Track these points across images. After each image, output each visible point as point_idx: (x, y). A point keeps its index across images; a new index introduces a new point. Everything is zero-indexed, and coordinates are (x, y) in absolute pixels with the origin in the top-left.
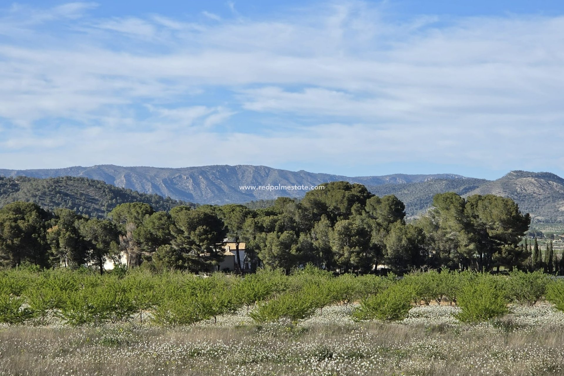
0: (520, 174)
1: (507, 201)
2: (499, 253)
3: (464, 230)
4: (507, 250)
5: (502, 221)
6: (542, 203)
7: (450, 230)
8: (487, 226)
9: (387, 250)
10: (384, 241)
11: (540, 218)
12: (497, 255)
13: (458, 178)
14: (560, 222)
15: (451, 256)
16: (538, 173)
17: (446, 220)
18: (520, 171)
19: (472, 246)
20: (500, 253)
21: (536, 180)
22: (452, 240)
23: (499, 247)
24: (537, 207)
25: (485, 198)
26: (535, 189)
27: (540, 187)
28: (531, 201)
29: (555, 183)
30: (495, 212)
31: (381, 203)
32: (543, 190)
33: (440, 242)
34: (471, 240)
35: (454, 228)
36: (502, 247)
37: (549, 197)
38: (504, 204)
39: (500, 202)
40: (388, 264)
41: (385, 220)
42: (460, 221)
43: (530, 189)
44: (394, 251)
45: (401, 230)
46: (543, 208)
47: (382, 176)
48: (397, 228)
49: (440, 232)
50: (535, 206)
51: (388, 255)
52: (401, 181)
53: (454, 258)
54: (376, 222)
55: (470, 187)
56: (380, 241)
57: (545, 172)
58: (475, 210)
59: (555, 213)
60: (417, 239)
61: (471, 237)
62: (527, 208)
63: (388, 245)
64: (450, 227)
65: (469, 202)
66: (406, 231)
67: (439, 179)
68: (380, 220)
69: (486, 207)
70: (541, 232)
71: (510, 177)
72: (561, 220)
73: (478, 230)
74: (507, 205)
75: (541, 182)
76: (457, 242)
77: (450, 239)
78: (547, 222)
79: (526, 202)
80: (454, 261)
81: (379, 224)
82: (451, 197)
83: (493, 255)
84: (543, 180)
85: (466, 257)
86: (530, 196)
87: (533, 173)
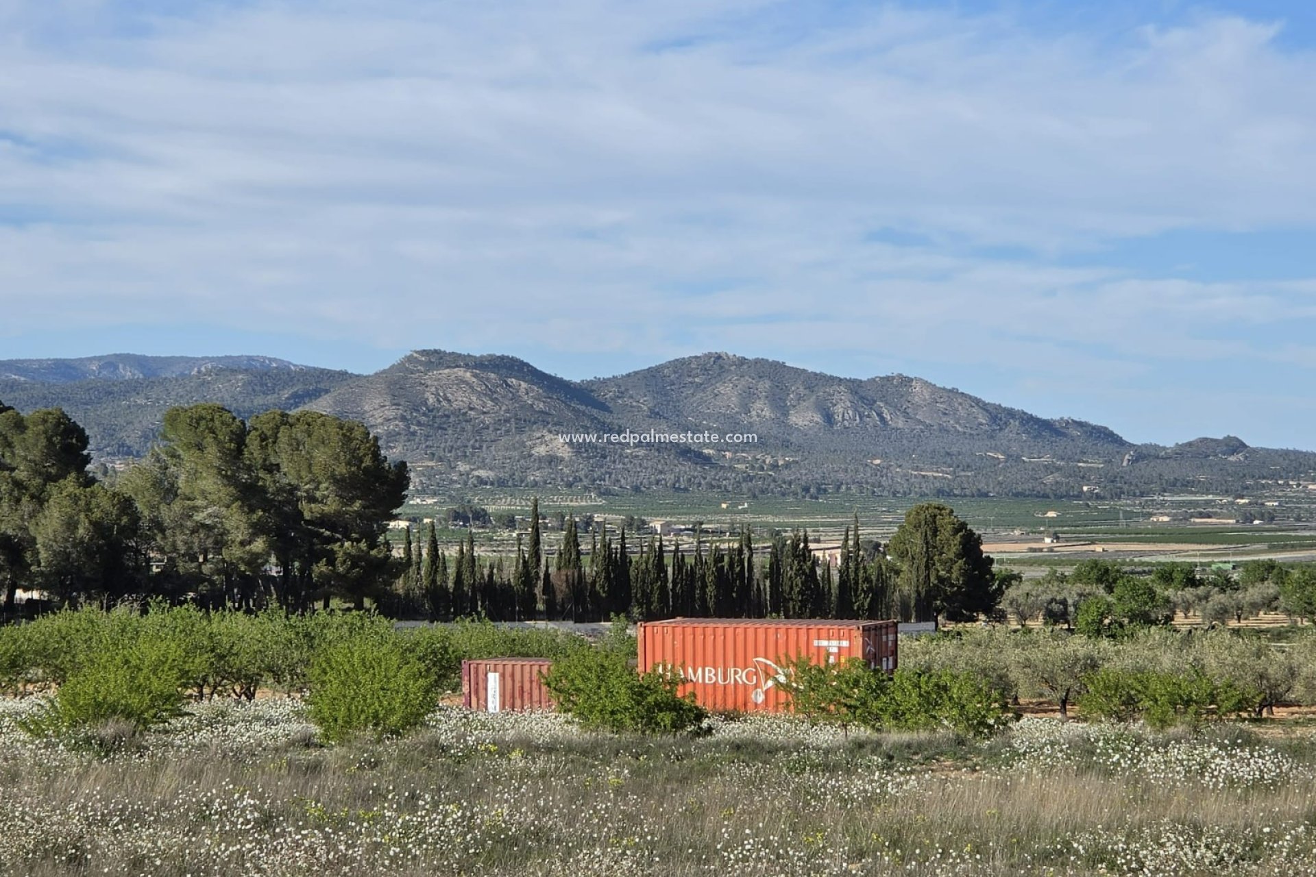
0: (437, 359)
1: (351, 430)
2: (328, 564)
3: (239, 503)
4: (347, 554)
5: (337, 481)
6: (489, 435)
7: (205, 503)
8: (299, 493)
9: (38, 553)
10: (32, 528)
11: (482, 473)
12: (324, 569)
13: (277, 368)
14: (535, 484)
15: (206, 569)
16: (482, 357)
17: (195, 475)
18: (436, 352)
19: (259, 545)
20: (331, 562)
21: (475, 376)
22: (209, 528)
23: (329, 547)
24: (477, 445)
25: (298, 420)
26: (474, 398)
27: (486, 395)
28: (463, 430)
29: (524, 385)
30: (321, 456)
31: (26, 428)
32: (492, 400)
33: (178, 532)
34: (258, 529)
35: (215, 497)
36: (336, 547)
37: (507, 421)
38: (344, 435)
39: (333, 430)
40: (41, 587)
41: (37, 473)
42: (231, 480)
43: (461, 399)
44: (55, 554)
45: (76, 499)
46: (493, 448)
47: (81, 360)
48: (65, 494)
49: (177, 506)
50: (471, 442)
51: (39, 566)
52: (129, 373)
53: (212, 574)
54: (12, 478)
55: (308, 391)
56: (21, 529)
57: (498, 354)
58: (270, 450)
59: (522, 461)
60: (118, 524)
61: (259, 520)
62: (452, 447)
63: (40, 540)
64: (203, 492)
65: (256, 429)
66: (88, 504)
67: (228, 368)
68: (21, 474)
69: (298, 444)
70: (483, 510)
71: (411, 367)
72: (537, 479)
73: (280, 502)
74: (350, 440)
75: (488, 379)
76: (221, 535)
77: (203, 526)
78: (501, 483)
79: (450, 432)
80: (212, 583)
81: (18, 484)
82: (209, 417)
83: (314, 567)
84: (493, 375)
85: (244, 572)
86: (461, 418)
87: (469, 356)
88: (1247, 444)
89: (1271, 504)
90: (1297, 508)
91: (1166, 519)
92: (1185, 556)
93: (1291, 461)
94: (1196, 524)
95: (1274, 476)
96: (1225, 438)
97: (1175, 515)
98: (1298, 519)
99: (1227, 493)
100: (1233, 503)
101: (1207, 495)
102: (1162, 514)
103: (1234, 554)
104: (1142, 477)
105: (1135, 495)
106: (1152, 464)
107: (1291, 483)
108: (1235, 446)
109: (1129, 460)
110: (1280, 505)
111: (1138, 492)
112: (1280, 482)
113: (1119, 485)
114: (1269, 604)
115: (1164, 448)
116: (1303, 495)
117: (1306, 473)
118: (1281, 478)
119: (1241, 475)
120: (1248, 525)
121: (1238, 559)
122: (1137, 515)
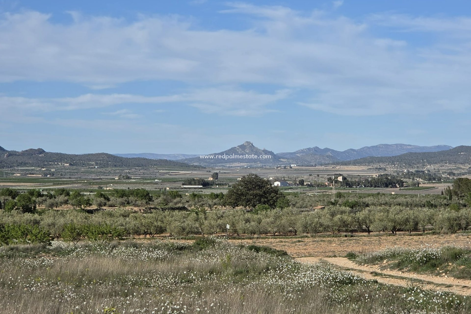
88: (45, 151)
89: (53, 170)
90: (61, 171)
91: (19, 175)
92: (26, 187)
93: (59, 156)
94: (29, 176)
95: (53, 161)
96: (38, 149)
97: (22, 174)
98: (62, 175)
99: (39, 166)
100: (41, 170)
101: (32, 167)
102: (18, 173)
103: (43, 186)
104: (11, 161)
105: (8, 167)
106: (14, 157)
107: (59, 163)
108: (41, 151)
109: (6, 156)
110: (56, 170)
111: (9, 166)
112: (56, 163)
113: (3, 164)
114: (66, 202)
115: (18, 152)
116: (63, 167)
117: (64, 160)
118: (56, 162)
119: (43, 161)
120: (45, 177)
121: (44, 188)
122: (9, 173)
